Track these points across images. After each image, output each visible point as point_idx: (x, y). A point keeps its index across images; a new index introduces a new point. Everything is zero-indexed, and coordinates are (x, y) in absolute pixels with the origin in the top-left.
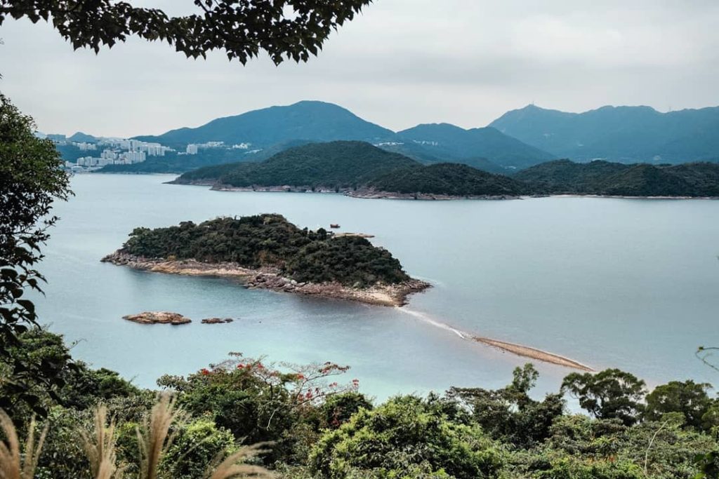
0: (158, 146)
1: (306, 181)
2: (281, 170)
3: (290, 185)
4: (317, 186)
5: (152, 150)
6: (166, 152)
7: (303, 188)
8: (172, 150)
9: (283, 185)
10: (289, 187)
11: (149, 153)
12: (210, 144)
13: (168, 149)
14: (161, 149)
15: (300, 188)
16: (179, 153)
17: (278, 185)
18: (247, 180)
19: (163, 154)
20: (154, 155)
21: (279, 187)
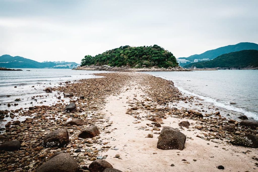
0: (185, 60)
1: (226, 65)
2: (217, 61)
3: (219, 67)
4: (231, 67)
5: (182, 61)
6: (187, 62)
7: (225, 68)
8: (189, 61)
9: (216, 67)
10: (219, 68)
11: (181, 62)
12: (204, 59)
13: (188, 61)
14: (185, 61)
15: (223, 68)
16: (191, 62)
17: (215, 67)
18: (203, 65)
19: (186, 63)
20: (183, 63)
21: (215, 68)
